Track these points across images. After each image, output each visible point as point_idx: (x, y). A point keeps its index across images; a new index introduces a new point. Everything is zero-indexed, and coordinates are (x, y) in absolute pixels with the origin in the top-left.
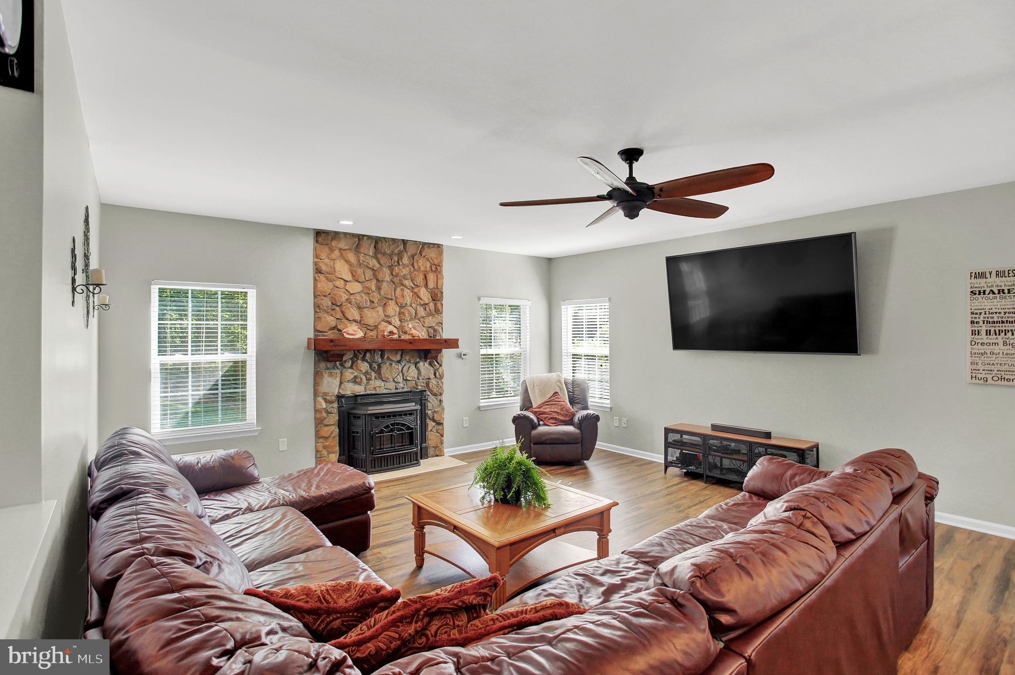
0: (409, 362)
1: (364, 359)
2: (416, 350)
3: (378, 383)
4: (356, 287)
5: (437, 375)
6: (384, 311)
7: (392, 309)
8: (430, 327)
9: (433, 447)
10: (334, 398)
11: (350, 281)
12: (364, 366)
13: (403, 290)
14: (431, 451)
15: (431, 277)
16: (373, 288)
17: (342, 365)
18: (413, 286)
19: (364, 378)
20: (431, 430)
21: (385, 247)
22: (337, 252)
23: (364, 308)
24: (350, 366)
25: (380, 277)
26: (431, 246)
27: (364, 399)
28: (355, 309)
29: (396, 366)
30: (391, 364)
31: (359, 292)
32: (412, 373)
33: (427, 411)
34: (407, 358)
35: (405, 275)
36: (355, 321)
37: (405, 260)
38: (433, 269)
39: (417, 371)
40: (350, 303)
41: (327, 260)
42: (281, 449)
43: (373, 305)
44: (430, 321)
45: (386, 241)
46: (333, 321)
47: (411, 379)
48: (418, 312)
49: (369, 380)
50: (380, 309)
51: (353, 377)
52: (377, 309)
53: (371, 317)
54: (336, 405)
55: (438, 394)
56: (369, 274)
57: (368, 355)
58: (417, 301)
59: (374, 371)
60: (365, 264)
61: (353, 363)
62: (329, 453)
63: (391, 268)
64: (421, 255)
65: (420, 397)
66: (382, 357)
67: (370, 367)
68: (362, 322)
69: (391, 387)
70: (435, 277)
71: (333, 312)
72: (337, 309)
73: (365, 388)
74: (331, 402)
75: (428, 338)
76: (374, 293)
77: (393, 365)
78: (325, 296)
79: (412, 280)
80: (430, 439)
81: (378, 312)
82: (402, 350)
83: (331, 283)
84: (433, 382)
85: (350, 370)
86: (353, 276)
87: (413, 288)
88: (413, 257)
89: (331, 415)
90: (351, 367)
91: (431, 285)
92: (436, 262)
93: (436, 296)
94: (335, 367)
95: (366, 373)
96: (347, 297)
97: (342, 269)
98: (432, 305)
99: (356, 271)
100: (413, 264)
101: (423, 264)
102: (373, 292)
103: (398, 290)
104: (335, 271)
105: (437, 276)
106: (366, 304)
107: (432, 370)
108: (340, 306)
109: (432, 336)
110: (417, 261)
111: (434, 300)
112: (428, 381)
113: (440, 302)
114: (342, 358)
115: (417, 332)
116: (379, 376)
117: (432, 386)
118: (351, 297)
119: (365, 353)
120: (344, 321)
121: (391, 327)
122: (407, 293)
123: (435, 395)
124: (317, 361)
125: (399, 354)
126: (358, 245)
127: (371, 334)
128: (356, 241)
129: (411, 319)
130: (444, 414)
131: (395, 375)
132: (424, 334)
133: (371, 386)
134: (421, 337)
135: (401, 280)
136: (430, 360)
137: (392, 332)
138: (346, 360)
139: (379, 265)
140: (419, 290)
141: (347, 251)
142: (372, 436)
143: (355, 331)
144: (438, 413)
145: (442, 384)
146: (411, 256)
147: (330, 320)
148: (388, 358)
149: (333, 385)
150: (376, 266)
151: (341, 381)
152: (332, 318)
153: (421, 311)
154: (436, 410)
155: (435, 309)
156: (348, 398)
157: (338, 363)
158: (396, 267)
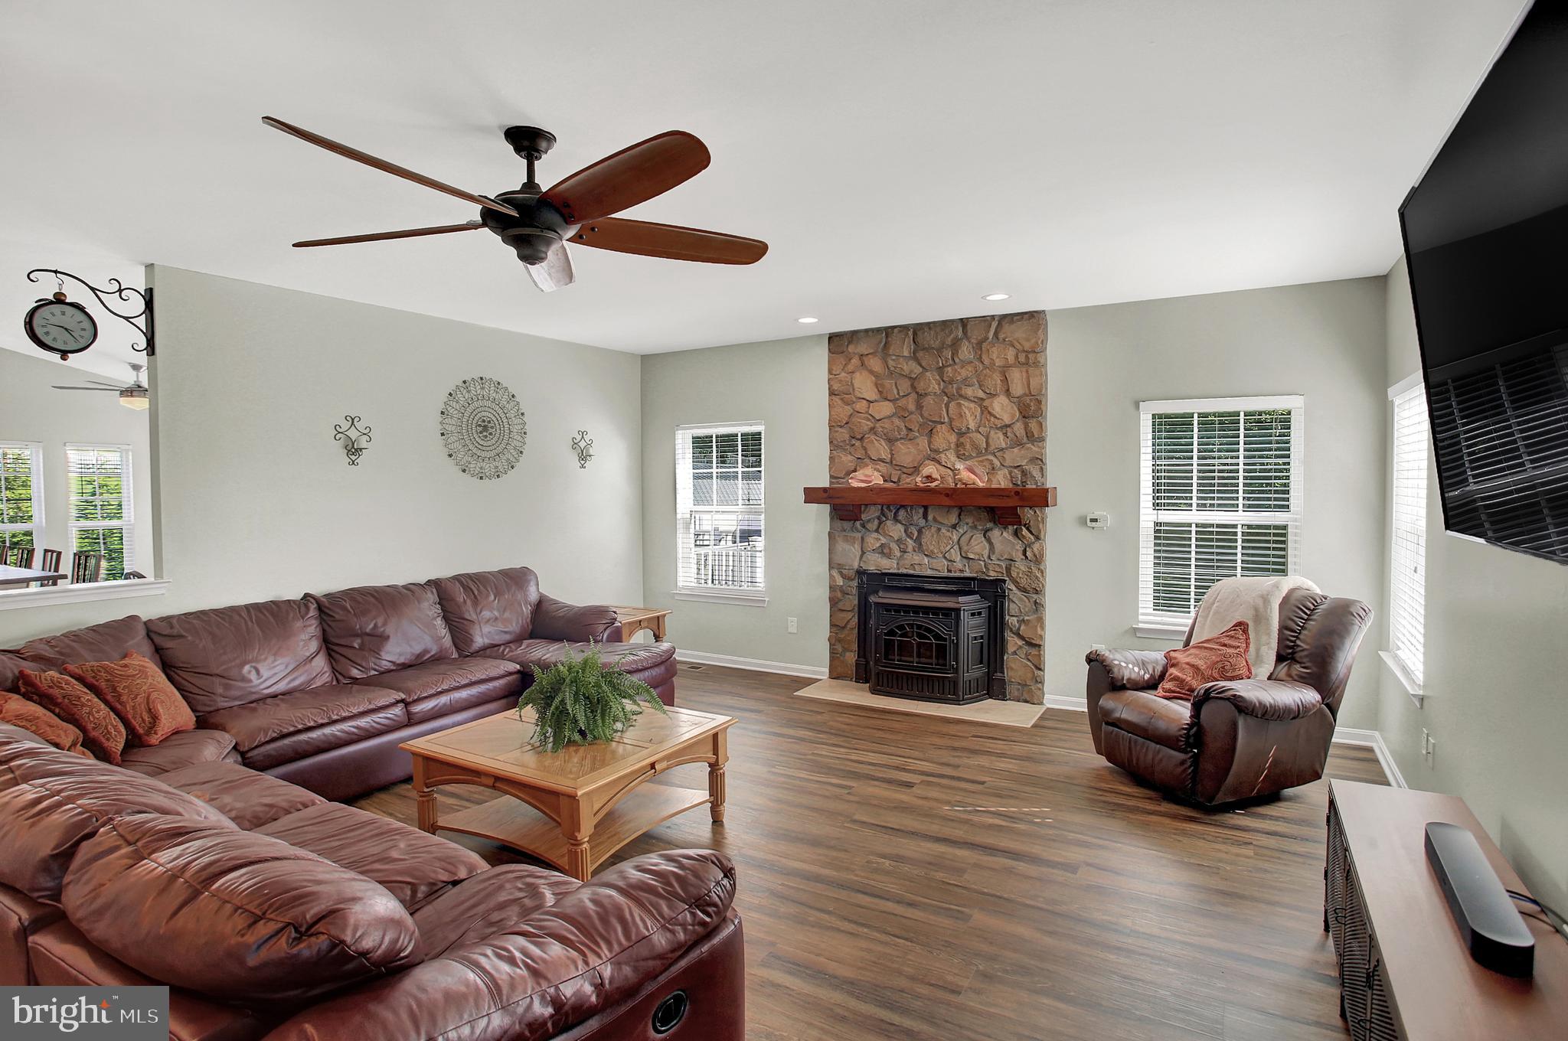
0: (975, 527)
1: (896, 519)
2: (985, 507)
3: (917, 558)
4: (885, 409)
5: (1029, 554)
6: (930, 443)
7: (944, 438)
8: (1016, 467)
9: (1020, 684)
10: (852, 573)
11: (876, 401)
12: (896, 530)
13: (959, 405)
14: (1012, 689)
15: (1017, 378)
16: (912, 407)
17: (863, 526)
18: (981, 394)
19: (894, 546)
20: (1015, 653)
21: (927, 338)
22: (855, 361)
23: (897, 440)
24: (875, 528)
25: (921, 386)
26: (1015, 318)
27: (894, 580)
28: (882, 442)
29: (949, 534)
30: (939, 530)
31: (889, 417)
32: (978, 546)
33: (1007, 617)
34: (970, 520)
35: (966, 379)
36: (883, 461)
37: (966, 352)
38: (1022, 358)
39: (987, 545)
40: (875, 434)
41: (843, 374)
42: (790, 630)
43: (911, 435)
44: (1015, 456)
45: (930, 328)
46: (851, 462)
47: (977, 557)
48: (990, 441)
49: (904, 551)
50: (923, 442)
51: (878, 545)
52: (917, 440)
53: (907, 453)
54: (855, 583)
55: (1034, 592)
56: (905, 386)
57: (902, 513)
58: (989, 421)
59: (912, 538)
60: (898, 371)
61: (880, 524)
62: (845, 650)
63: (940, 370)
64: (998, 338)
65: (992, 592)
66: (925, 516)
67: (906, 531)
68: (894, 462)
69: (941, 567)
70: (1024, 374)
71: (852, 450)
72: (858, 443)
73: (898, 564)
74: (851, 579)
75: (1011, 486)
76: (913, 416)
77: (943, 530)
78: (841, 427)
79: (981, 386)
80: (1012, 669)
81: (918, 444)
82: (960, 507)
83: (849, 407)
84: (1021, 566)
85: (875, 535)
86: (880, 392)
87: (982, 399)
88: (980, 343)
89: (847, 596)
90: (877, 531)
91: (1018, 389)
92: (1027, 346)
93: (1031, 409)
94: (853, 529)
95: (899, 541)
96: (872, 425)
97: (864, 386)
98: (1019, 429)
99: (882, 385)
100: (981, 357)
101: (997, 355)
102: (911, 413)
103: (952, 405)
104: (854, 389)
105: (1027, 372)
106: (900, 434)
107: (1019, 546)
108: (861, 439)
109: (1019, 483)
110: (988, 350)
111: (1024, 417)
112: (1010, 565)
113: (1035, 420)
114: (863, 516)
115: (973, 476)
116: (919, 547)
117: (1018, 573)
118: (877, 425)
119: (899, 509)
120: (867, 460)
121: (930, 469)
122: (969, 409)
123: (1024, 590)
124: (832, 519)
125: (955, 513)
126: (886, 343)
127: (907, 482)
128: (882, 339)
129: (979, 454)
130: (1043, 628)
131: (948, 549)
132: (1001, 481)
133: (906, 562)
134: (981, 485)
135: (959, 389)
136: (1015, 527)
137: (930, 476)
138: (870, 519)
139: (921, 369)
140: (992, 402)
141: (870, 356)
142: (877, 637)
143: (869, 477)
144: (1030, 624)
145: (1042, 573)
146: (977, 344)
147: (847, 460)
148: (935, 519)
149: (851, 555)
150: (915, 371)
151: (862, 551)
152: (850, 458)
153: (999, 438)
154: (1026, 618)
155: (1027, 433)
156: (872, 576)
157: (858, 523)
158: (949, 369)
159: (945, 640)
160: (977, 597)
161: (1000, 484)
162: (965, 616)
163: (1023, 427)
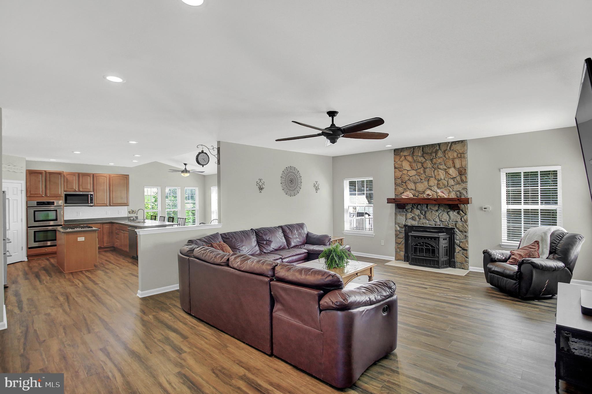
0: (444, 211)
1: (417, 208)
2: (447, 204)
3: (424, 221)
4: (413, 173)
5: (463, 220)
6: (428, 183)
7: (433, 182)
8: (458, 191)
9: (460, 263)
10: (402, 226)
11: (410, 170)
12: (417, 212)
13: (438, 171)
14: (458, 264)
15: (457, 162)
16: (422, 172)
17: (406, 210)
18: (445, 168)
19: (417, 217)
20: (458, 252)
21: (427, 150)
22: (403, 158)
23: (417, 183)
24: (410, 211)
25: (425, 165)
26: (456, 143)
27: (417, 228)
28: (412, 183)
29: (435, 213)
30: (432, 212)
31: (415, 175)
32: (445, 217)
33: (455, 241)
34: (442, 209)
35: (440, 163)
36: (412, 189)
37: (440, 154)
38: (459, 156)
39: (448, 217)
40: (410, 181)
41: (399, 162)
42: (382, 244)
43: (422, 181)
44: (457, 188)
45: (428, 147)
46: (402, 190)
47: (445, 221)
48: (449, 183)
49: (420, 219)
50: (426, 183)
51: (411, 217)
52: (424, 183)
53: (421, 187)
54: (404, 229)
55: (464, 232)
56: (419, 165)
57: (419, 206)
58: (448, 176)
59: (423, 215)
60: (417, 160)
61: (412, 210)
62: (400, 251)
63: (431, 160)
64: (451, 149)
65: (450, 232)
66: (427, 207)
67: (421, 212)
68: (416, 190)
69: (432, 224)
70: (460, 161)
71: (402, 186)
72: (404, 184)
73: (418, 223)
74: (402, 228)
75: (456, 197)
76: (422, 175)
78: (398, 179)
79: (445, 165)
80: (457, 258)
81: (424, 184)
82: (439, 204)
83: (401, 172)
84: (460, 224)
85: (410, 213)
86: (411, 168)
87: (446, 169)
88: (445, 151)
89: (401, 234)
90: (411, 212)
91: (458, 165)
92: (461, 152)
93: (462, 172)
94: (403, 212)
95: (418, 216)
96: (409, 178)
97: (406, 165)
98: (458, 178)
99: (412, 165)
100: (445, 156)
101: (451, 155)
102: (422, 174)
103: (436, 171)
104: (402, 167)
105: (461, 160)
106: (418, 181)
107: (459, 217)
108: (405, 183)
109: (459, 196)
110: (447, 153)
111: (460, 175)
112: (456, 223)
113: (464, 176)
114: (406, 207)
115: (443, 194)
116: (425, 217)
117: (459, 226)
118: (410, 178)
119: (418, 205)
120: (407, 190)
121: (428, 192)
122: (441, 172)
123: (461, 232)
124: (396, 208)
125: (437, 206)
126: (413, 152)
127: (421, 196)
128: (412, 150)
129: (445, 187)
130: (468, 244)
131: (435, 218)
132: (453, 196)
133: (421, 222)
134: (446, 197)
135: (438, 166)
136: (458, 211)
137: (429, 194)
138: (408, 209)
139: (425, 160)
140: (449, 170)
141: (408, 156)
142: (412, 246)
143: (408, 195)
144: (464, 243)
145: (467, 226)
146: (443, 151)
147: (401, 189)
148: (430, 208)
149: (402, 220)
150: (423, 160)
151: (406, 219)
152: (402, 189)
153: (452, 182)
154: (462, 241)
155: (461, 180)
156: (409, 227)
157: (404, 210)
158: (434, 159)
159: (435, 247)
160: (445, 234)
161: (452, 197)
162: (441, 240)
163: (460, 178)
